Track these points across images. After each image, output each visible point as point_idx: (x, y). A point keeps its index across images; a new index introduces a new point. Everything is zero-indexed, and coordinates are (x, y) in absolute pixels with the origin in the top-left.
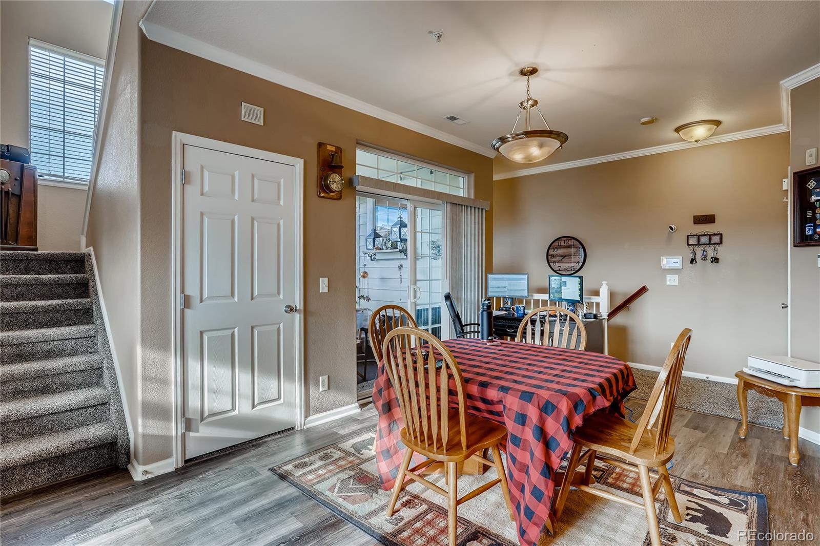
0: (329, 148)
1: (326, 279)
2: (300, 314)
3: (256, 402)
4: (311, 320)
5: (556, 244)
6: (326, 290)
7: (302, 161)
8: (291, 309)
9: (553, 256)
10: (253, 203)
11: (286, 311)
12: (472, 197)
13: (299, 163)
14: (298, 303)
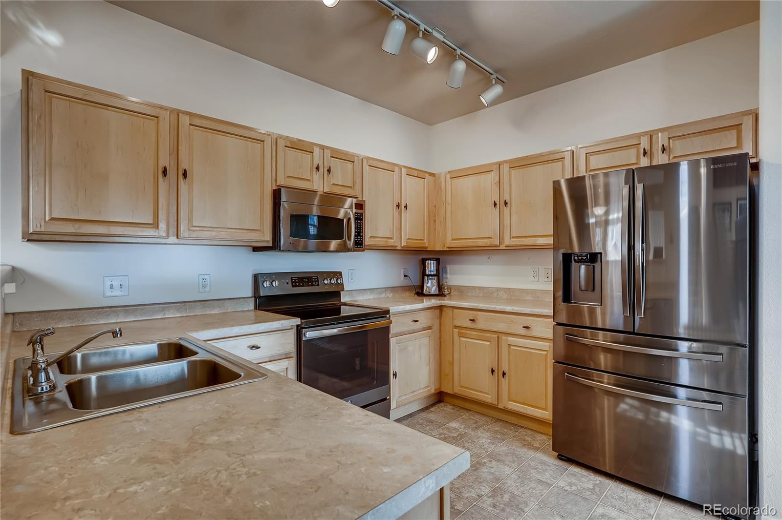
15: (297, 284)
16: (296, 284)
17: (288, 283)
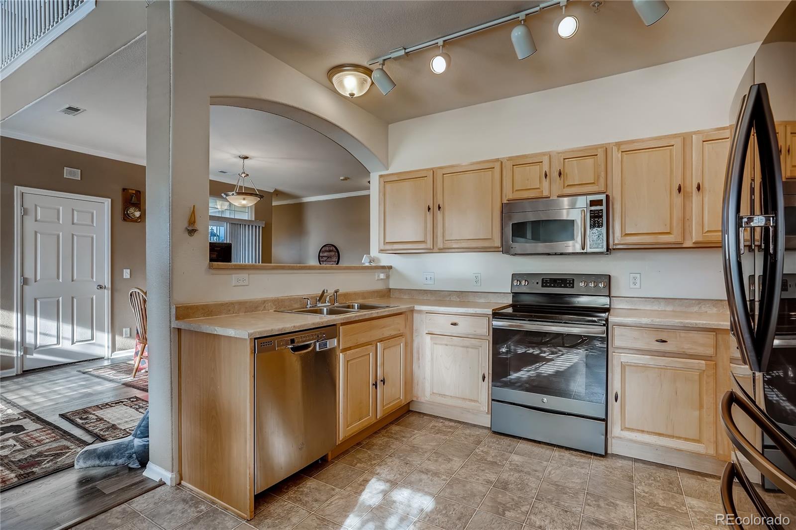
0: (130, 191)
1: (128, 271)
2: (108, 290)
3: (75, 341)
4: (116, 295)
5: (323, 249)
6: (129, 277)
7: (110, 200)
8: (101, 287)
9: (322, 257)
10: (73, 226)
11: (98, 289)
12: (253, 219)
13: (107, 202)
14: (107, 282)
15: (548, 285)
16: (546, 284)
17: (537, 283)
